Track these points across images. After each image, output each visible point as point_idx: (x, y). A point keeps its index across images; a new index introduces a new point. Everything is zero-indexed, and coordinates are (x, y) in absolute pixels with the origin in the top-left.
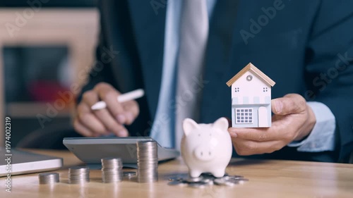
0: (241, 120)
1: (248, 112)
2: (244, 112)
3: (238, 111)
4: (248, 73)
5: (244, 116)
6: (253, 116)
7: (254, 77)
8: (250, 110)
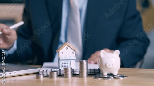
0: (63, 66)
1: (67, 63)
2: (65, 63)
3: (62, 62)
4: (66, 46)
5: (65, 64)
6: (68, 64)
7: (69, 48)
8: (67, 62)
